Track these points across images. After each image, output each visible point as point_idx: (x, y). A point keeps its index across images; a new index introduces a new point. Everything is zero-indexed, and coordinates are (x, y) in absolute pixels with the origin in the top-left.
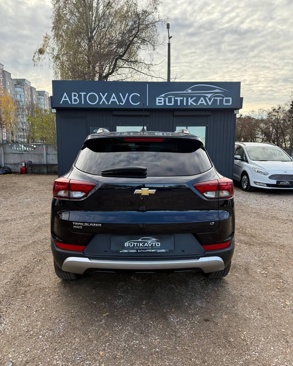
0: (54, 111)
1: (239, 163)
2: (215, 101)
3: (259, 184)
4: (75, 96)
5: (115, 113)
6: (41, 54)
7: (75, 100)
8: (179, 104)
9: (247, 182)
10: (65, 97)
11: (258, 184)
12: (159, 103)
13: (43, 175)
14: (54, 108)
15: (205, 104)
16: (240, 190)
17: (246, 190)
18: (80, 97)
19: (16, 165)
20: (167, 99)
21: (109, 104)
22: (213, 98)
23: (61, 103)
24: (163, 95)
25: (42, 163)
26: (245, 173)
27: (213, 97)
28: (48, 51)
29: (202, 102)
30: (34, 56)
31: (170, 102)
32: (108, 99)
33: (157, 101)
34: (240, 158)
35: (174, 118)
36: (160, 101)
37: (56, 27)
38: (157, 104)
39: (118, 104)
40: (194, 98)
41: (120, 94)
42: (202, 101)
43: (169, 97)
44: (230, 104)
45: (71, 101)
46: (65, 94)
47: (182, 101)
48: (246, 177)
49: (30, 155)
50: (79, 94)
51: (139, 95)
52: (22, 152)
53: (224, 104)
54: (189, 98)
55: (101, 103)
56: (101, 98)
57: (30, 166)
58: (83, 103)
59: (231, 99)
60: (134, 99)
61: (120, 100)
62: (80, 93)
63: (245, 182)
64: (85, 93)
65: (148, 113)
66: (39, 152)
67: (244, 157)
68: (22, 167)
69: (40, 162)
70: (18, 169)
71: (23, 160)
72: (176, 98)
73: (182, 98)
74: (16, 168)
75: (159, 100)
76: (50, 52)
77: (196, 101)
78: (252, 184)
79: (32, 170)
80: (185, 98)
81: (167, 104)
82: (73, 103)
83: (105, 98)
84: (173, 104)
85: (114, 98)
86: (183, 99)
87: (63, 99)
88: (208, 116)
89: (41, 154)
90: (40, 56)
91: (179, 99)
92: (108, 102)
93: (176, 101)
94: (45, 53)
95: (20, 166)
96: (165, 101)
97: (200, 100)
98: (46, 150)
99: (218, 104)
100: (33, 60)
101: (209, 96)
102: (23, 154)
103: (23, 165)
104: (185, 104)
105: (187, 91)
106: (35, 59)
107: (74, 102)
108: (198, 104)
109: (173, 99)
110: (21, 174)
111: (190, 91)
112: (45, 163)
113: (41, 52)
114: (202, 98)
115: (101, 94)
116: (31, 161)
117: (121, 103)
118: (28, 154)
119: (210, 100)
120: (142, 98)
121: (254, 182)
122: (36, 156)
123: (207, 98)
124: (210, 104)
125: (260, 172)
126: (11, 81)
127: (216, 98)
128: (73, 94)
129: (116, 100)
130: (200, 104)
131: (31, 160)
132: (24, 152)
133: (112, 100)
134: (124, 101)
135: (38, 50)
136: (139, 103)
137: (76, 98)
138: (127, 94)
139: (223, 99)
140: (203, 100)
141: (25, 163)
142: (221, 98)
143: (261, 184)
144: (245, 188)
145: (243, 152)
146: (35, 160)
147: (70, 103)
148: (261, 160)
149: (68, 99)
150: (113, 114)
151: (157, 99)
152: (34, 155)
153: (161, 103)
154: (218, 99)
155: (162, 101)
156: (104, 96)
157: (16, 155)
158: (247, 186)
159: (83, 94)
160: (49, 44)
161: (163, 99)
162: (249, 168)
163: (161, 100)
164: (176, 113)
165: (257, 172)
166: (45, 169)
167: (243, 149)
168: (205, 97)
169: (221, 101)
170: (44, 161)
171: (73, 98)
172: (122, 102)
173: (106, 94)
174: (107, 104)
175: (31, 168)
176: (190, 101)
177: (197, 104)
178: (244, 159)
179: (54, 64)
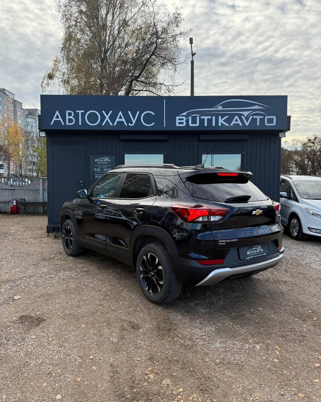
0: (43, 134)
1: (285, 202)
2: (254, 120)
3: (315, 231)
4: (70, 114)
5: (122, 137)
6: (50, 79)
7: (70, 121)
8: (206, 125)
9: (297, 228)
10: (57, 117)
11: (313, 231)
12: (179, 123)
13: (37, 215)
14: (42, 131)
15: (241, 124)
16: (288, 238)
17: (296, 238)
18: (76, 116)
19: (6, 203)
20: (190, 118)
21: (115, 124)
22: (251, 117)
23: (52, 124)
24: (185, 114)
25: (38, 201)
26: (294, 215)
27: (251, 115)
28: (58, 75)
29: (236, 122)
30: (43, 82)
31: (194, 121)
32: (113, 118)
33: (178, 121)
34: (286, 196)
35: (200, 143)
36: (181, 121)
37: (66, 48)
38: (177, 125)
39: (126, 125)
40: (226, 117)
41: (129, 112)
42: (236, 120)
43: (192, 115)
44: (274, 124)
45: (65, 122)
46: (57, 113)
47: (210, 121)
48: (296, 221)
49: (23, 191)
50: (75, 112)
51: (154, 114)
52: (14, 187)
53: (266, 124)
54: (220, 117)
55: (103, 124)
56: (103, 118)
57: (22, 204)
58: (80, 124)
59: (274, 118)
60: (148, 119)
61: (129, 120)
62: (77, 111)
63: (294, 228)
64: (83, 111)
65: (165, 137)
66: (34, 188)
67: (291, 195)
68: (13, 206)
69: (35, 200)
70: (8, 209)
71: (14, 198)
72: (202, 117)
73: (210, 117)
74: (6, 207)
75: (179, 119)
76: (60, 77)
77: (229, 121)
78: (306, 231)
79: (25, 209)
80: (214, 118)
81: (191, 125)
82: (67, 124)
83: (109, 118)
84: (198, 124)
85: (120, 118)
86: (212, 118)
87: (54, 119)
88: (244, 141)
89: (36, 190)
90: (50, 81)
91: (206, 118)
92: (113, 123)
93: (202, 121)
94: (55, 78)
95: (11, 205)
96: (187, 121)
97: (235, 119)
98: (42, 185)
99: (258, 124)
100: (42, 86)
101: (246, 114)
102: (15, 190)
103: (15, 204)
104: (214, 125)
105: (216, 108)
106: (43, 84)
107: (69, 123)
108: (232, 125)
109: (198, 118)
110: (11, 214)
111: (220, 108)
112: (41, 201)
113: (51, 77)
114: (236, 117)
115: (103, 112)
116: (24, 199)
117: (129, 124)
118: (21, 189)
119: (247, 119)
120: (158, 118)
121: (308, 228)
122: (31, 193)
123: (243, 117)
124: (247, 124)
125: (316, 214)
126: (22, 111)
127: (254, 117)
128: (67, 112)
129: (123, 120)
130: (234, 124)
131: (24, 197)
132: (16, 188)
133: (118, 120)
134: (134, 122)
135: (47, 75)
136: (153, 123)
137: (71, 117)
138: (138, 112)
139: (264, 118)
140: (238, 119)
141: (17, 201)
142: (262, 117)
143: (318, 231)
144: (295, 235)
145: (290, 187)
146: (29, 197)
147: (63, 124)
148: (315, 198)
149: (60, 119)
150: (120, 138)
151: (177, 118)
152: (29, 191)
153: (182, 123)
154: (258, 118)
155: (184, 121)
156: (107, 115)
157: (7, 191)
158: (298, 233)
159: (80, 112)
160: (59, 68)
161: (184, 118)
162: (300, 208)
163: (183, 119)
164: (202, 137)
165: (312, 214)
166: (41, 208)
167: (290, 183)
168: (240, 116)
169: (262, 121)
170: (40, 198)
171: (67, 117)
172: (132, 123)
173: (111, 112)
174: (111, 124)
175: (24, 207)
176: (221, 121)
177: (230, 125)
178: (292, 197)
179: (65, 90)
